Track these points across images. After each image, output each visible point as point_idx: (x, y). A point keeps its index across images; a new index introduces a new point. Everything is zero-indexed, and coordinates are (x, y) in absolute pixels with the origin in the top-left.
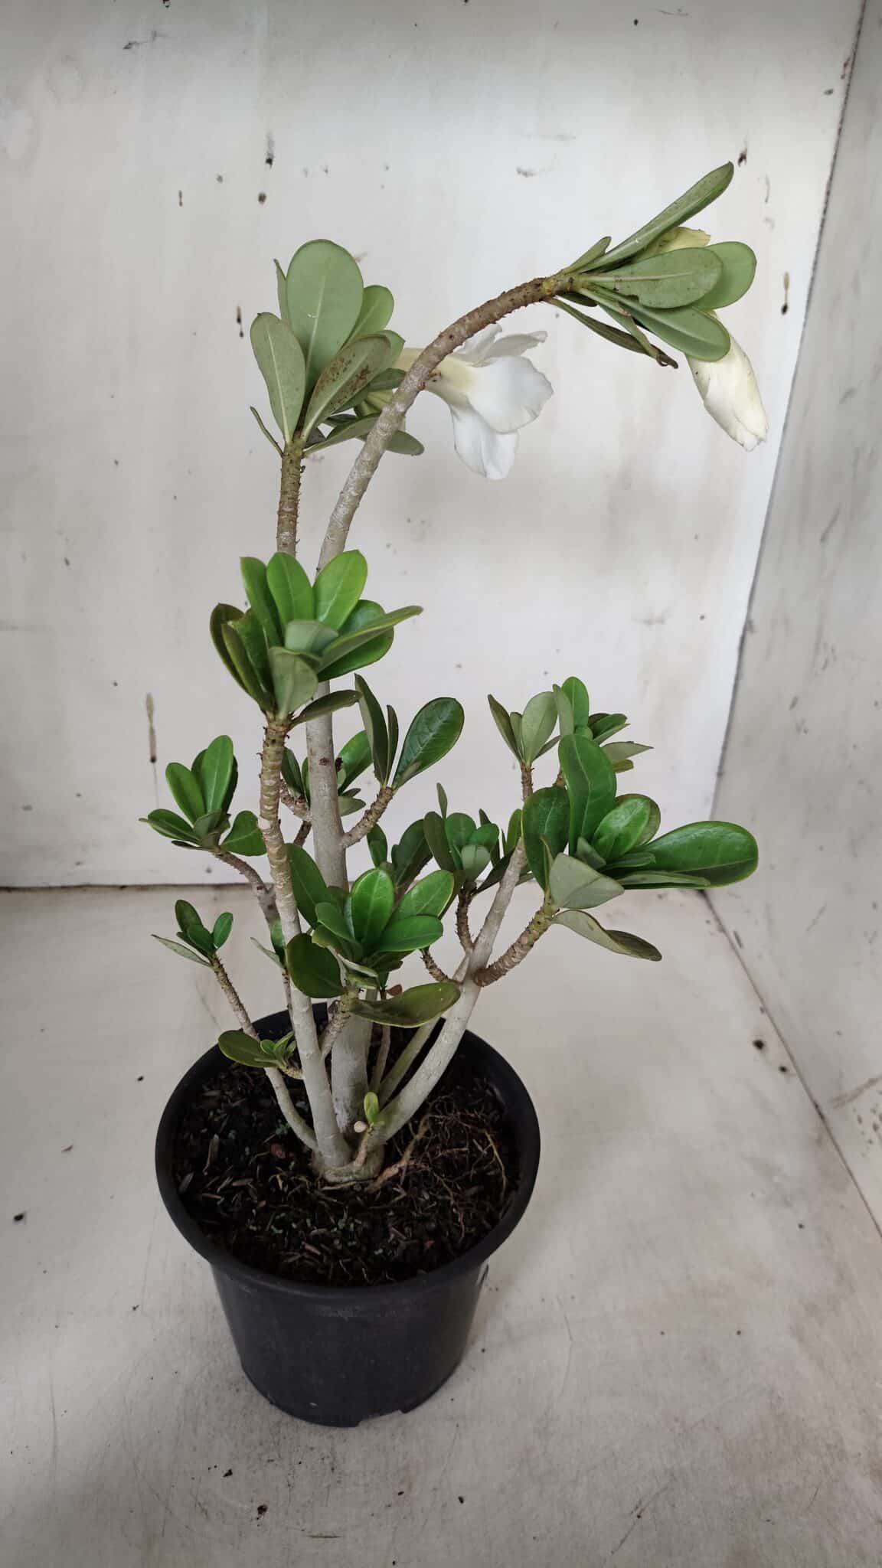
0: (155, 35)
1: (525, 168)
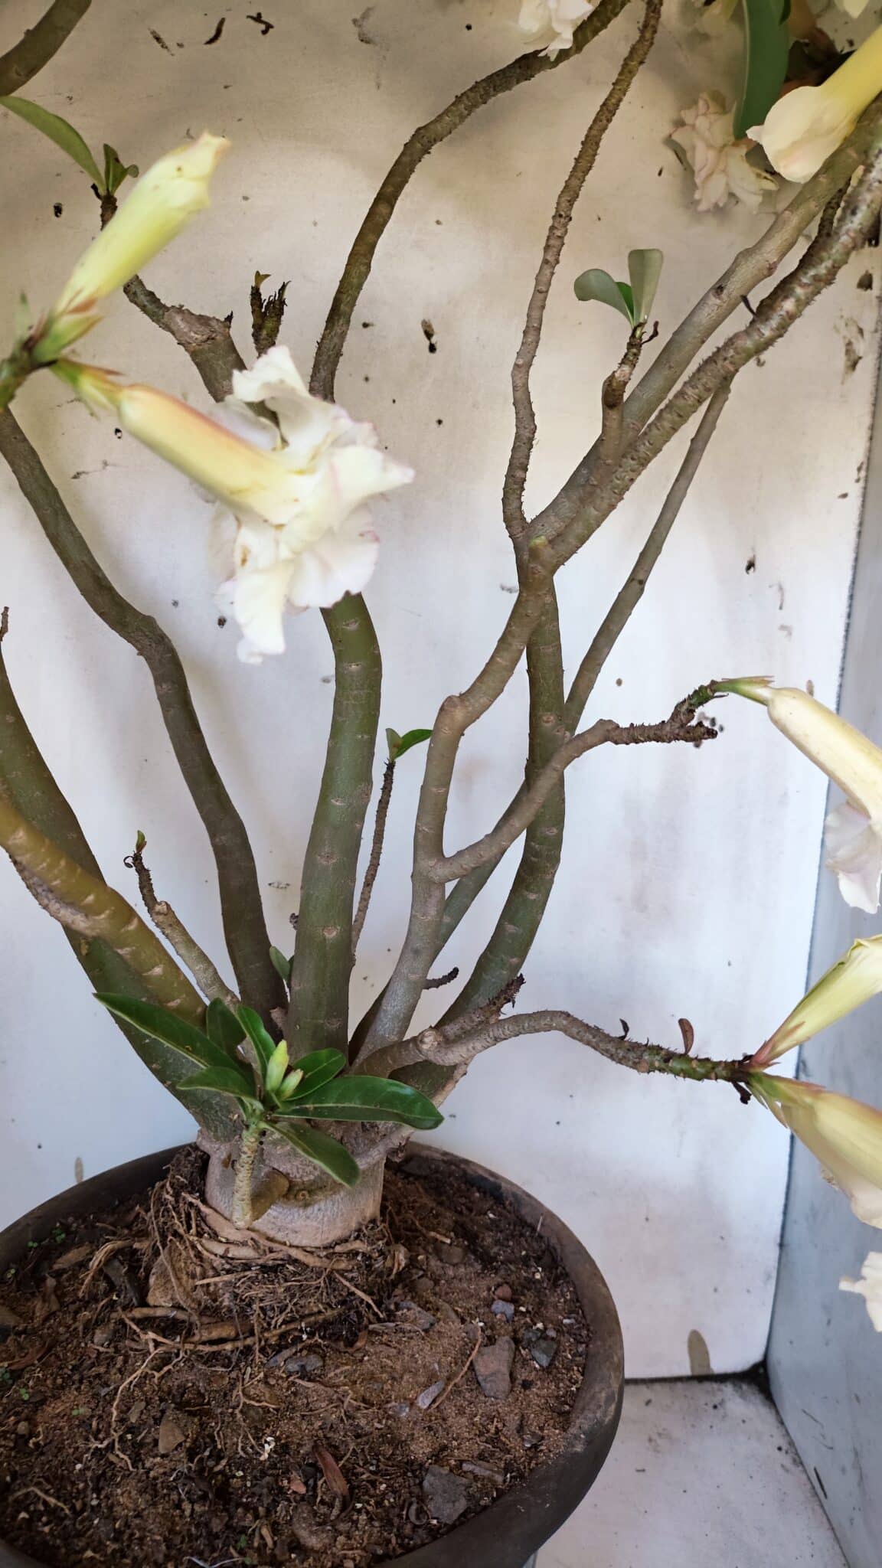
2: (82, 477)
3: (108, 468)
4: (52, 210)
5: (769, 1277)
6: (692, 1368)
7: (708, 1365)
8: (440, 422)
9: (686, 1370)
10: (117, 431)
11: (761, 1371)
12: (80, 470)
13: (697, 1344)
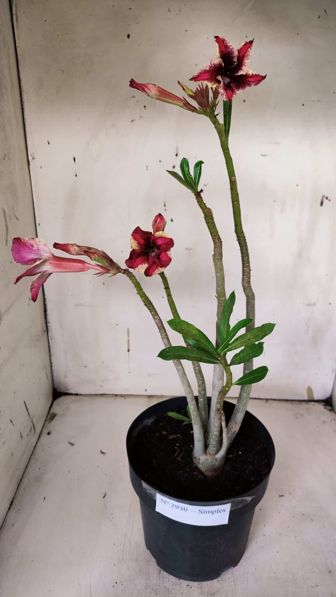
0: (141, 117)
1: (264, 153)
2: (134, 121)
3: (142, 118)
4: (126, 36)
5: (333, 371)
6: (308, 397)
7: (313, 396)
8: (244, 101)
9: (306, 398)
10: (145, 107)
11: (329, 400)
12: (133, 119)
13: (310, 390)
